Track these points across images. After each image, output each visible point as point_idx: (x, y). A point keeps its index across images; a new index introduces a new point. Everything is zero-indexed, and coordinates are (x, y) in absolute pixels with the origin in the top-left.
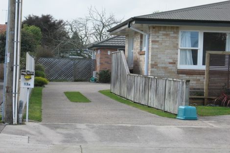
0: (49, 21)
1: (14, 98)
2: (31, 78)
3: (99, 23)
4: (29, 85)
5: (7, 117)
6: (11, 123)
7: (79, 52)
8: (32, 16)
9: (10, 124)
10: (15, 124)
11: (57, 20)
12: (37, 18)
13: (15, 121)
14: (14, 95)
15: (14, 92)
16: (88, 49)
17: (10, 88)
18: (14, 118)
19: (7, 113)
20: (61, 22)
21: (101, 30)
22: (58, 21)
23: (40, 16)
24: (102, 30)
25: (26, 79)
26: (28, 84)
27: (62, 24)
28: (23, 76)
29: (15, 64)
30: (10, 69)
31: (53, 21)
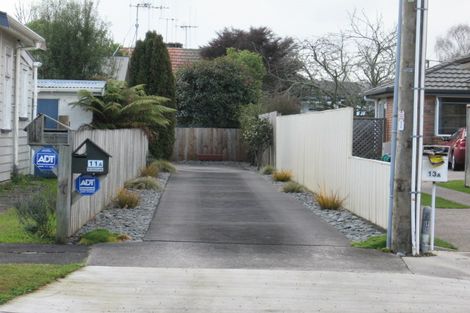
0: (266, 40)
1: (413, 203)
2: (443, 162)
3: (368, 43)
4: (439, 175)
5: (399, 240)
6: (409, 253)
7: (329, 103)
8: (230, 30)
9: (407, 255)
10: (416, 256)
11: (280, 39)
12: (241, 34)
13: (416, 249)
14: (413, 196)
15: (413, 190)
16: (368, 96)
17: (406, 183)
18: (413, 242)
19: (399, 232)
20: (289, 42)
21: (373, 56)
22: (283, 40)
23: (247, 30)
24: (376, 57)
25: (433, 164)
26: (436, 175)
27: (291, 45)
28: (426, 157)
29: (415, 133)
30: (406, 144)
31: (272, 41)
